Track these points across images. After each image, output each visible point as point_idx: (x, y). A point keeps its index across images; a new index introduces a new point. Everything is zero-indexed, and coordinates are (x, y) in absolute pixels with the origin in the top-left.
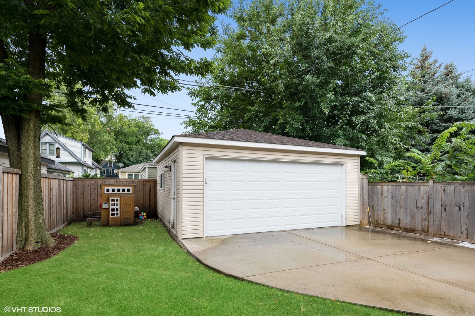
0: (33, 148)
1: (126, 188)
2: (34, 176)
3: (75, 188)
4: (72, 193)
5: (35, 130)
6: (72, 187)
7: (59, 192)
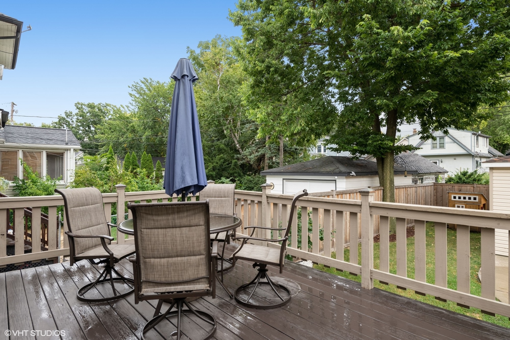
0: (389, 174)
1: (472, 197)
2: (390, 190)
3: (435, 191)
4: (432, 195)
5: (390, 163)
6: (432, 190)
7: (416, 197)
